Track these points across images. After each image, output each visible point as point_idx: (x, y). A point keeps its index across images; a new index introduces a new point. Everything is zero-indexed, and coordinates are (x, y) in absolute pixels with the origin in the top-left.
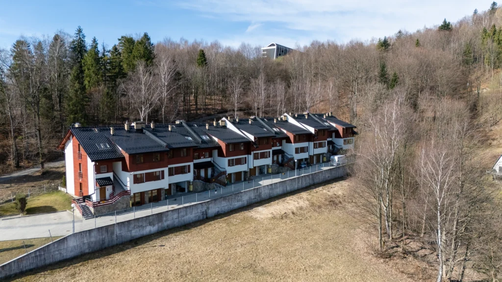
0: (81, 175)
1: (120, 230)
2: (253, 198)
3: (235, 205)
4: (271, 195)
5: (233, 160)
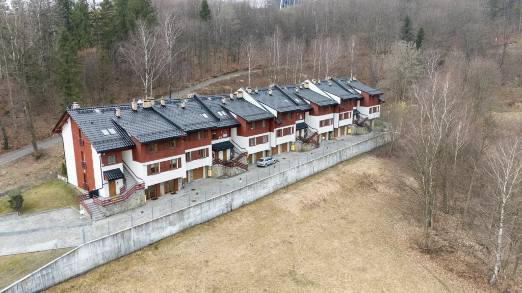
0: (84, 166)
1: (138, 235)
2: (279, 183)
3: (261, 193)
4: (298, 178)
5: (254, 139)
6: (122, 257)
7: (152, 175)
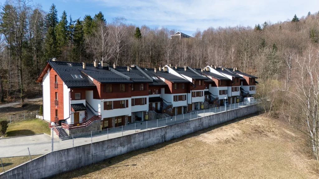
0: (57, 103)
1: (96, 150)
2: (197, 126)
3: (185, 131)
4: (210, 124)
5: (177, 96)
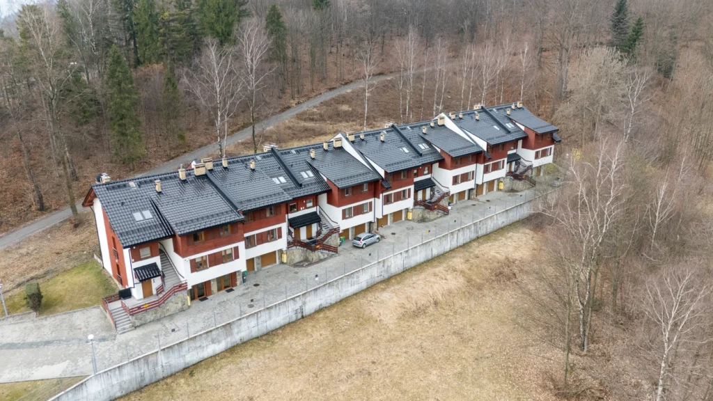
0: (116, 255)
1: (168, 358)
6: (146, 386)
7: (197, 271)
